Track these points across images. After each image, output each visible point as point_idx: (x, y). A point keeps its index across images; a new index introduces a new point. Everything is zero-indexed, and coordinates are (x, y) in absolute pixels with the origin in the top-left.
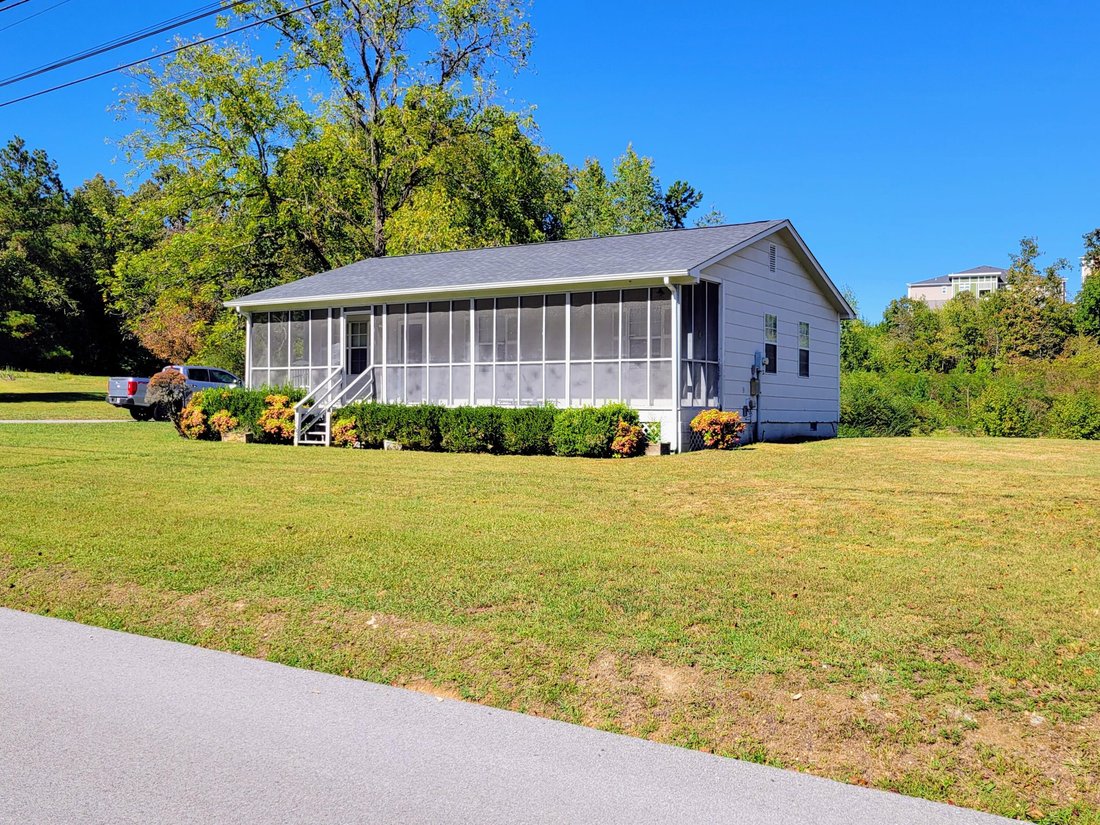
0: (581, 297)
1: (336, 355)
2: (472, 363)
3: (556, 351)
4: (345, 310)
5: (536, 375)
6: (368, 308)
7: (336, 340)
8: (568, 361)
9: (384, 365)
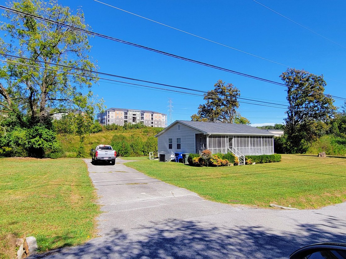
0: (263, 137)
1: (227, 146)
2: (250, 147)
3: (260, 146)
4: (229, 136)
5: (258, 149)
6: (233, 136)
7: (227, 142)
8: (262, 147)
9: (236, 148)
